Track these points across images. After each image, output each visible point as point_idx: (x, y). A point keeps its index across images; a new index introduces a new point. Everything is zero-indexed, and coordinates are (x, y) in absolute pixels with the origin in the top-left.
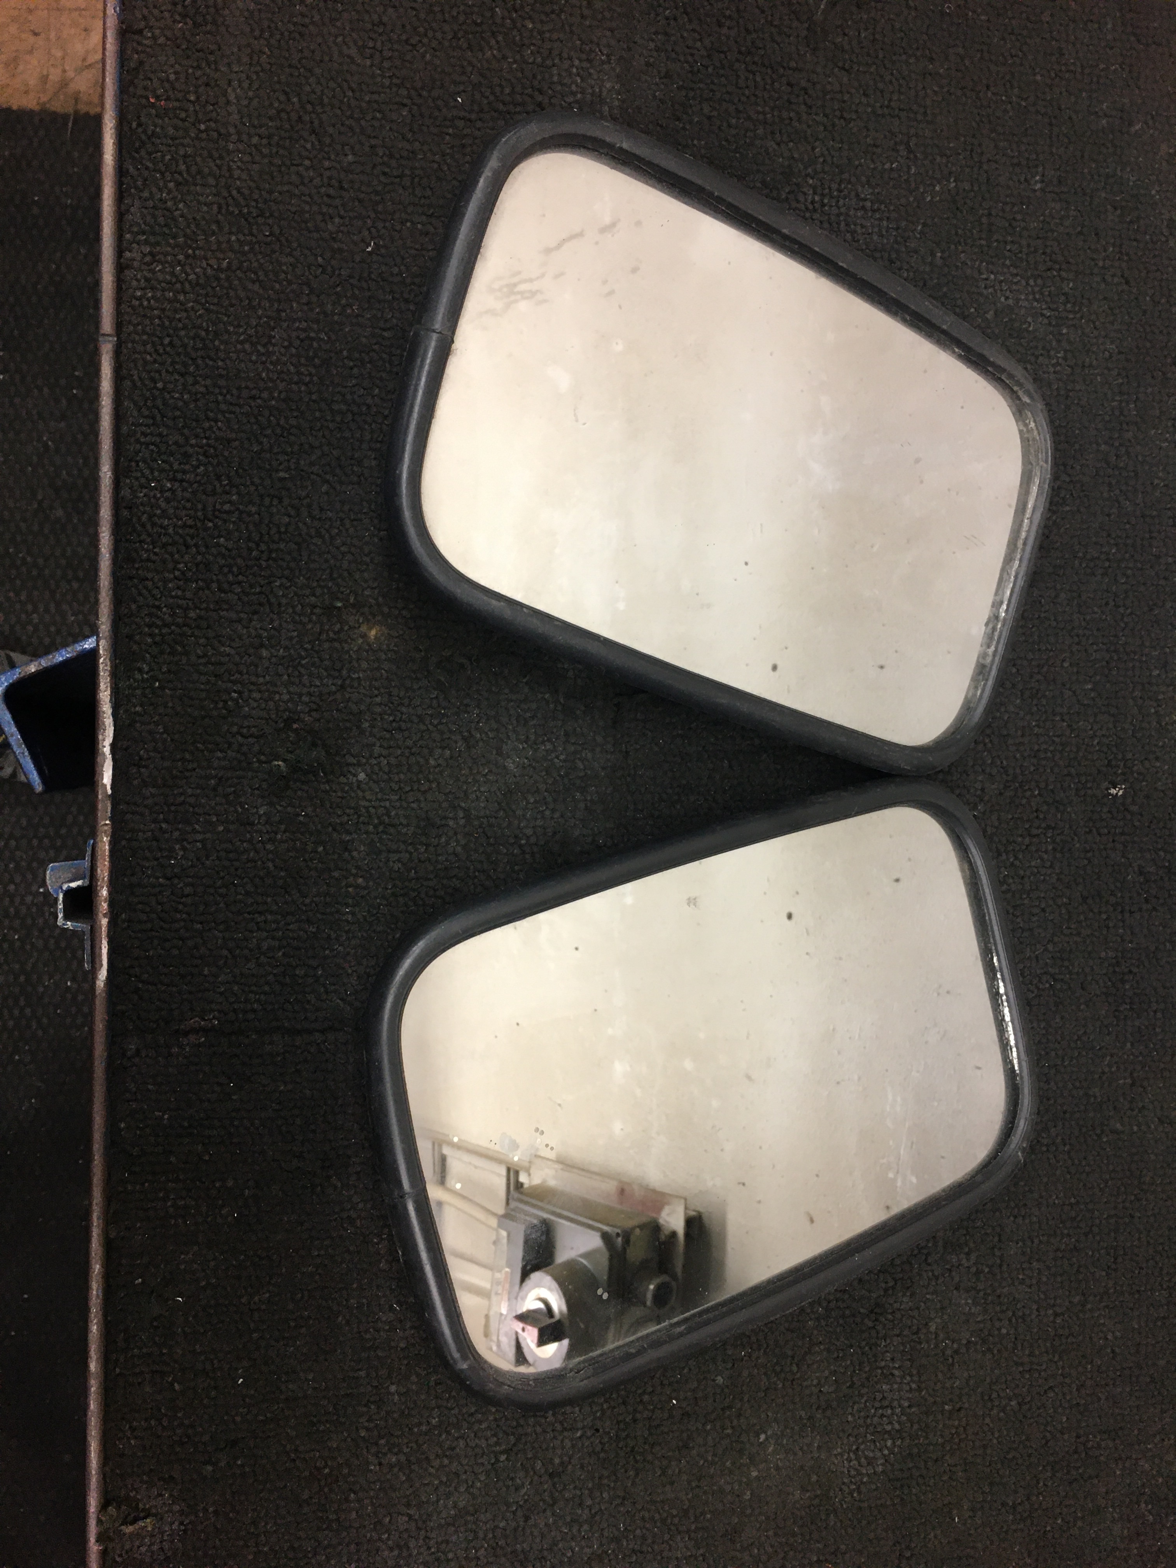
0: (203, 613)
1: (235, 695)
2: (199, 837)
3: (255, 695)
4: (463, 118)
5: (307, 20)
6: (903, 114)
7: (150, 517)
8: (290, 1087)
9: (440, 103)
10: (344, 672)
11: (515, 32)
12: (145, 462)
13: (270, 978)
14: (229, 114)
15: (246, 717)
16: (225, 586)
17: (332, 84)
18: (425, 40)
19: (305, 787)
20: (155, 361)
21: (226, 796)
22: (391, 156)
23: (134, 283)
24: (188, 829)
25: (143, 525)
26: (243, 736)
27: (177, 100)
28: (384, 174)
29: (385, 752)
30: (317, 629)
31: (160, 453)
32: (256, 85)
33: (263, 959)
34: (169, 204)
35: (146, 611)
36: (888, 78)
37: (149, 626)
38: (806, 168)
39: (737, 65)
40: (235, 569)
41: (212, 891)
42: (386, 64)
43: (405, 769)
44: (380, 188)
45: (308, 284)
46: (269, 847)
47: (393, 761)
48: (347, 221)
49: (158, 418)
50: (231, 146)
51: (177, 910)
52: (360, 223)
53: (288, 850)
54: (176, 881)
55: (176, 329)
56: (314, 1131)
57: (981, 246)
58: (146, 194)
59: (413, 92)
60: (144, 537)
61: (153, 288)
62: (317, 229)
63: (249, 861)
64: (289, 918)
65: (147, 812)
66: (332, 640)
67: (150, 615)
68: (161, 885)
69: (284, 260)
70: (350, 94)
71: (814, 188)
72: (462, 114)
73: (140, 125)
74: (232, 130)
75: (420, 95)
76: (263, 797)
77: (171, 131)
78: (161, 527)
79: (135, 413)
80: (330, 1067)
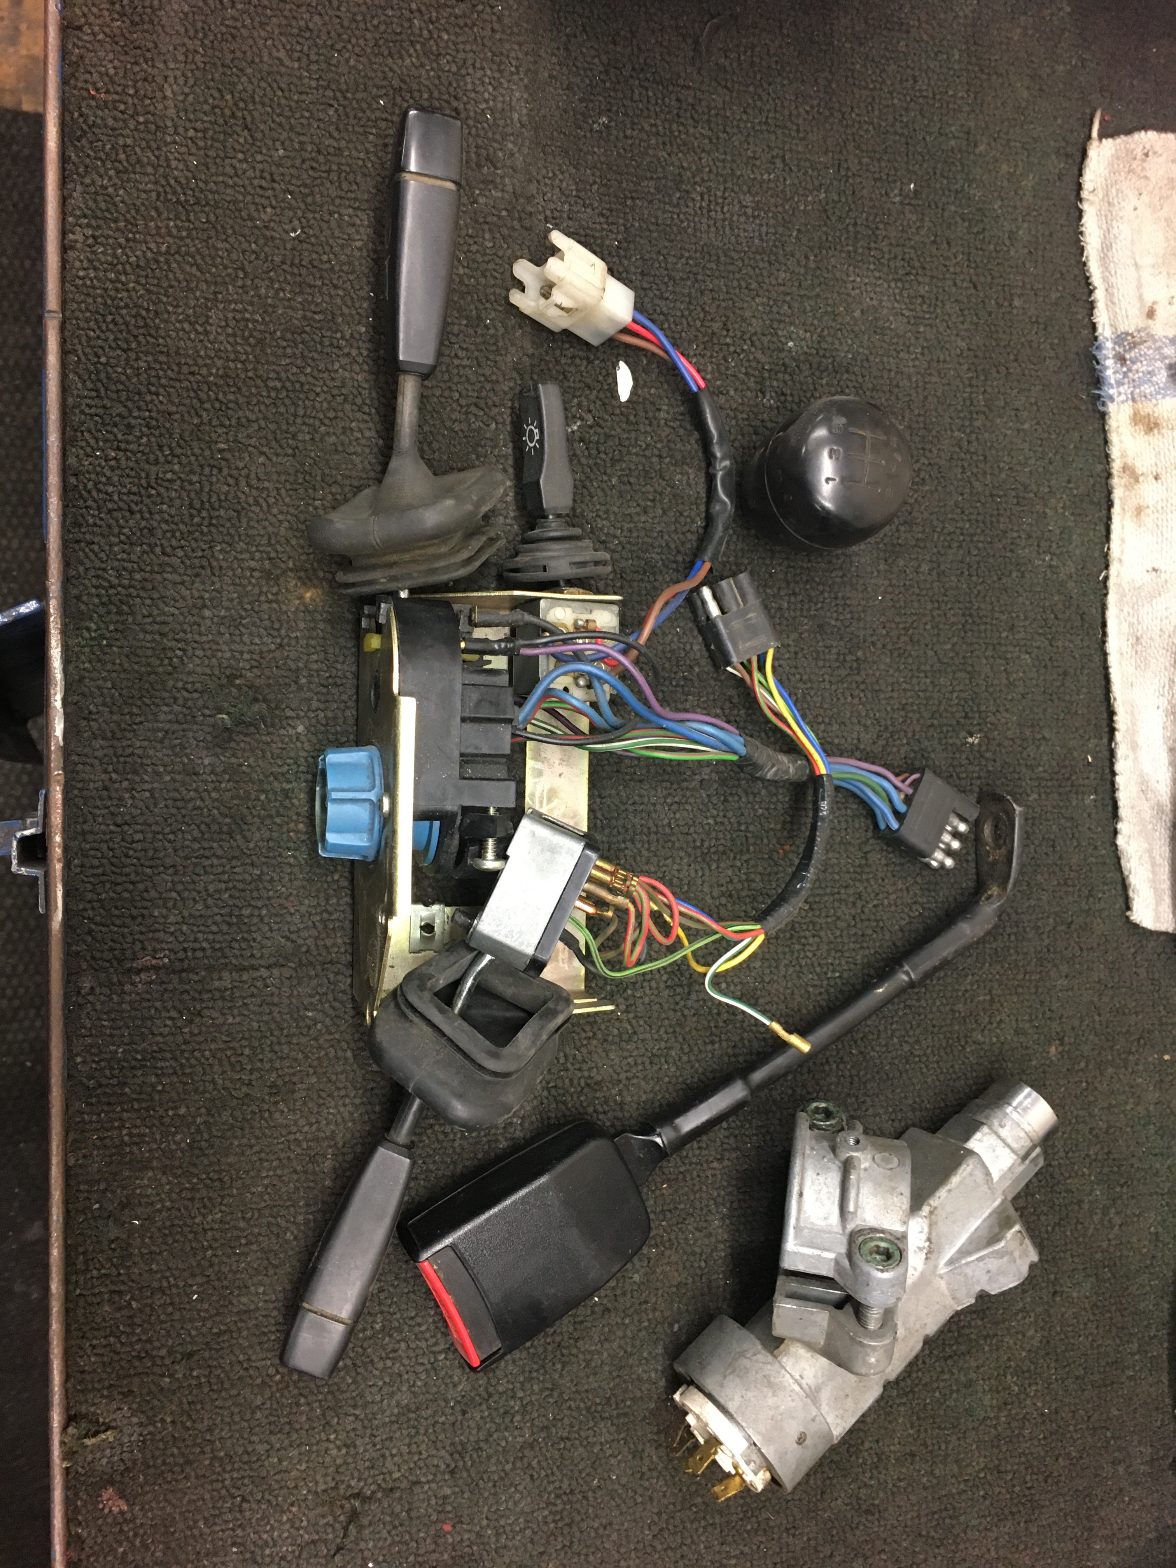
0: (147, 575)
1: (179, 653)
2: (147, 786)
3: (199, 653)
4: (386, 120)
5: (239, 24)
6: (779, 132)
7: (95, 484)
8: (238, 1019)
9: (364, 105)
10: (283, 632)
11: (432, 42)
12: (89, 431)
13: (218, 918)
14: (166, 108)
15: (189, 673)
16: (168, 550)
17: (263, 84)
18: (349, 47)
19: (247, 739)
20: (98, 338)
21: (173, 747)
22: (319, 152)
23: (78, 264)
24: (137, 779)
25: (89, 492)
26: (187, 691)
27: (117, 93)
28: (312, 168)
29: (322, 706)
30: (256, 591)
31: (104, 424)
32: (191, 82)
33: (210, 901)
34: (111, 190)
35: (92, 573)
36: (765, 98)
37: (96, 587)
38: (694, 176)
39: (631, 81)
40: (178, 534)
41: (160, 837)
42: (314, 67)
43: (341, 721)
44: (308, 181)
45: (243, 269)
46: (214, 795)
47: (330, 714)
48: (278, 211)
49: (102, 391)
50: (169, 139)
51: (127, 856)
52: (291, 213)
53: (232, 798)
54: (126, 828)
55: (118, 308)
56: (261, 1060)
57: (849, 252)
58: (87, 181)
59: (338, 94)
60: (90, 503)
61: (95, 269)
62: (251, 218)
63: (195, 808)
64: (234, 863)
65: (97, 762)
66: (270, 602)
67: (98, 577)
68: (111, 832)
69: (220, 245)
70: (280, 93)
71: (702, 195)
72: (385, 115)
73: (81, 115)
74: (169, 123)
75: (345, 98)
76: (208, 748)
77: (110, 122)
78: (106, 493)
79: (80, 385)
80: (276, 1000)
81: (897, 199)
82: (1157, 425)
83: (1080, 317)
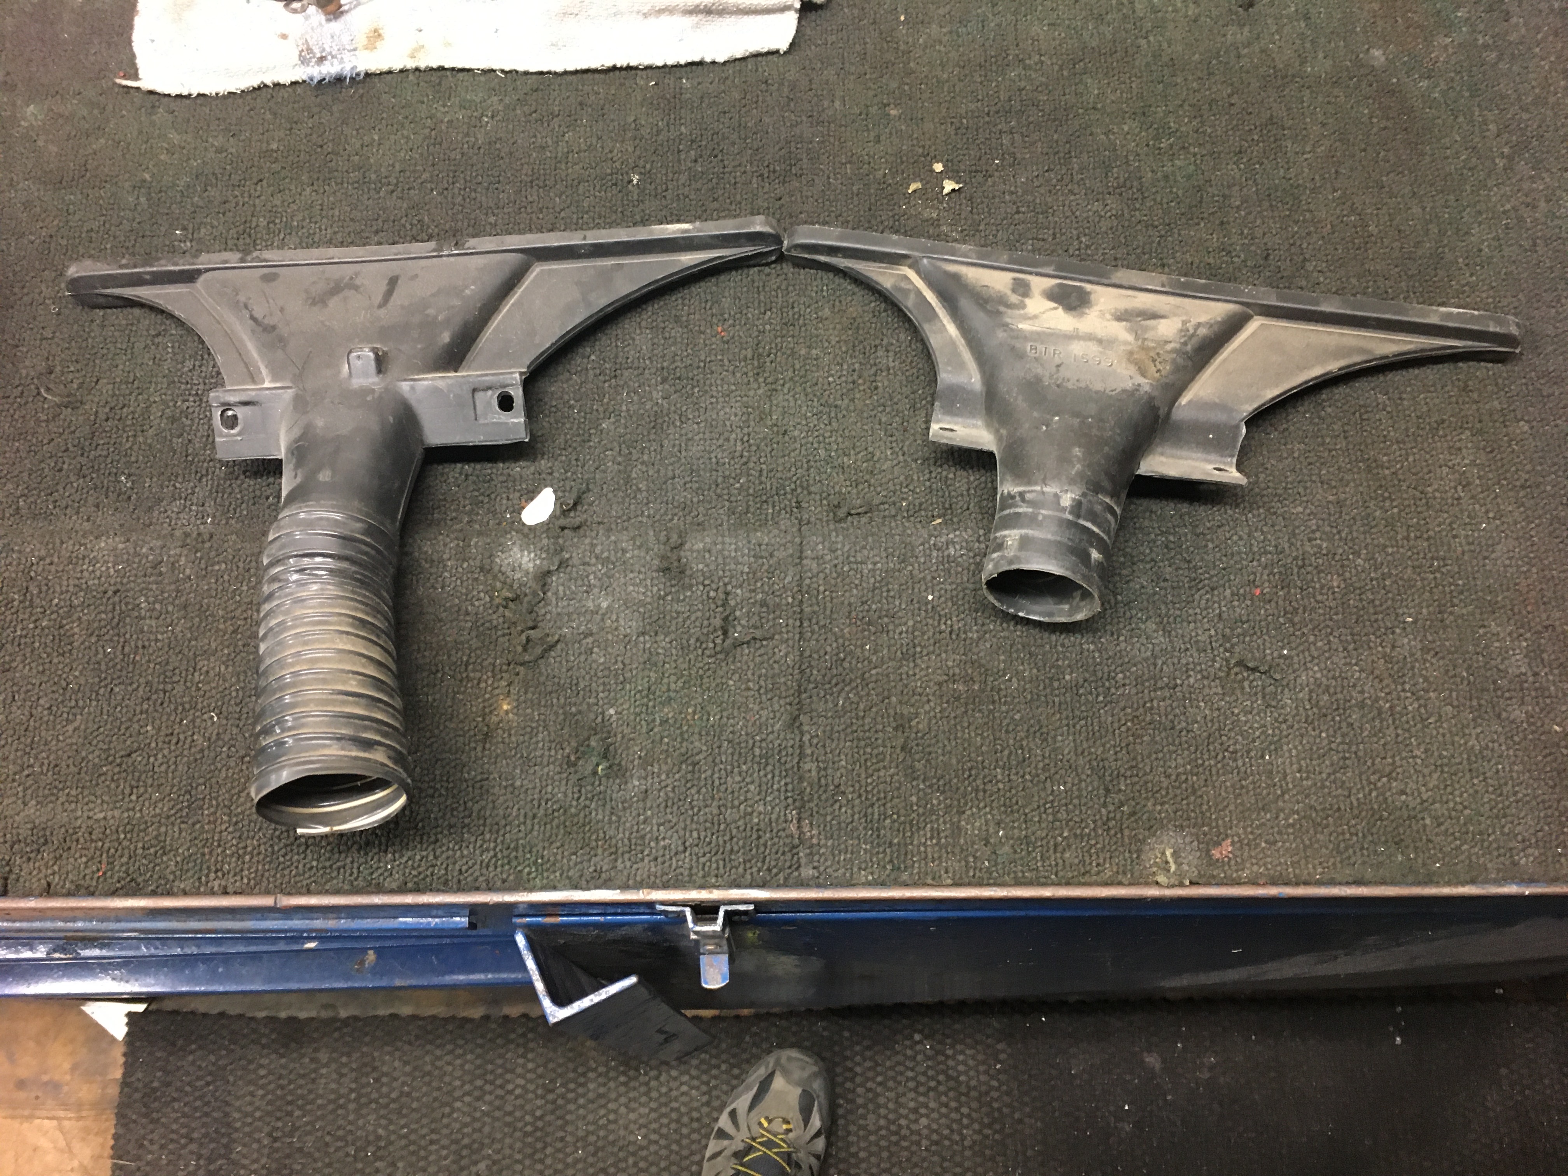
0: (487, 829)
1: (550, 803)
2: (655, 828)
3: (549, 788)
4: (123, 647)
5: (46, 762)
6: (132, 340)
7: (413, 868)
8: (843, 757)
9: (111, 664)
10: (534, 725)
11: (61, 611)
12: (372, 873)
13: (762, 773)
14: (113, 817)
15: (566, 795)
16: (467, 813)
17: (94, 742)
18: (64, 676)
19: (619, 751)
20: (297, 867)
21: (624, 809)
22: (148, 699)
23: (238, 884)
24: (649, 836)
25: (420, 873)
26: (579, 798)
27: (101, 855)
28: (162, 704)
29: (594, 695)
30: (501, 746)
31: (366, 863)
32: (93, 798)
33: (748, 780)
34: (179, 859)
35: (484, 871)
36: (105, 351)
37: (496, 868)
38: (169, 407)
39: (91, 457)
40: (454, 806)
41: (695, 818)
42: (81, 703)
43: (607, 680)
44: (173, 707)
45: (243, 757)
46: (663, 777)
47: (601, 688)
48: (196, 730)
49: (339, 864)
50: (138, 815)
51: (710, 843)
52: (198, 720)
53: (666, 763)
54: (687, 844)
55: (273, 853)
56: (876, 739)
58: (171, 877)
59: (102, 684)
60: (428, 873)
61: (242, 870)
62: (202, 751)
63: (673, 790)
64: (718, 760)
65: (635, 866)
66: (510, 735)
67: (488, 867)
68: (691, 854)
69: (223, 774)
70: (102, 730)
71: (184, 401)
72: (120, 647)
73: (119, 882)
74: (126, 815)
75: (105, 678)
76: (626, 783)
77: (124, 860)
78: (421, 860)
79: (335, 881)
80: (828, 728)
81: (188, 244)
82: (375, 31)
83: (286, 95)
